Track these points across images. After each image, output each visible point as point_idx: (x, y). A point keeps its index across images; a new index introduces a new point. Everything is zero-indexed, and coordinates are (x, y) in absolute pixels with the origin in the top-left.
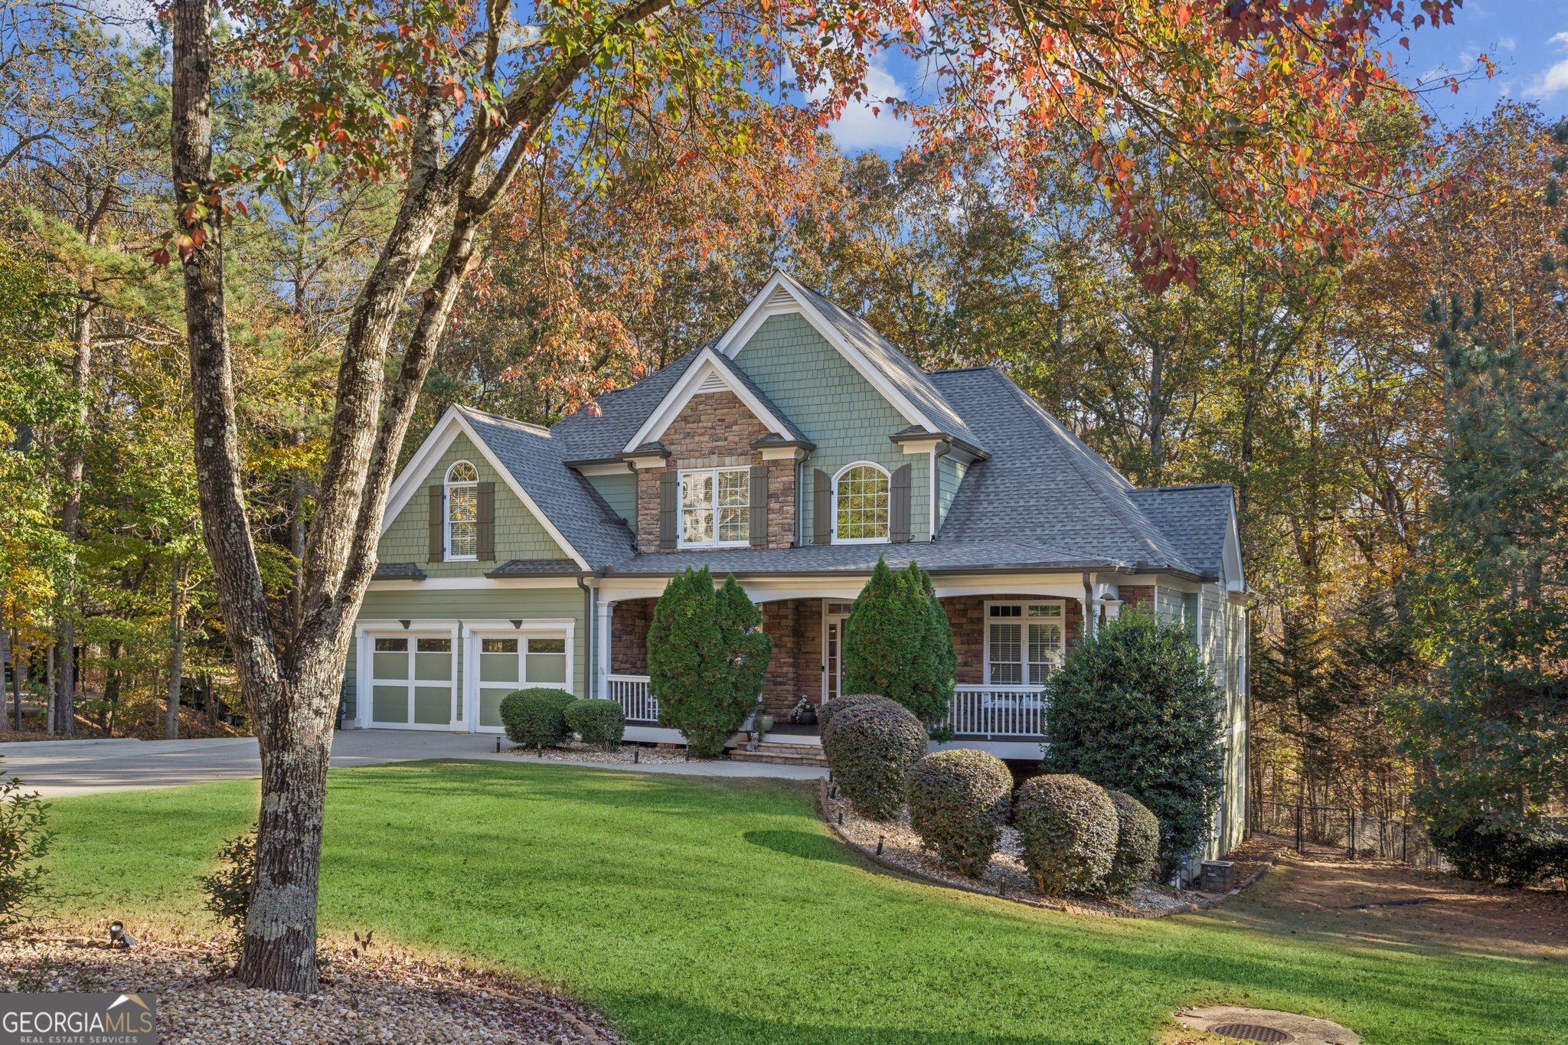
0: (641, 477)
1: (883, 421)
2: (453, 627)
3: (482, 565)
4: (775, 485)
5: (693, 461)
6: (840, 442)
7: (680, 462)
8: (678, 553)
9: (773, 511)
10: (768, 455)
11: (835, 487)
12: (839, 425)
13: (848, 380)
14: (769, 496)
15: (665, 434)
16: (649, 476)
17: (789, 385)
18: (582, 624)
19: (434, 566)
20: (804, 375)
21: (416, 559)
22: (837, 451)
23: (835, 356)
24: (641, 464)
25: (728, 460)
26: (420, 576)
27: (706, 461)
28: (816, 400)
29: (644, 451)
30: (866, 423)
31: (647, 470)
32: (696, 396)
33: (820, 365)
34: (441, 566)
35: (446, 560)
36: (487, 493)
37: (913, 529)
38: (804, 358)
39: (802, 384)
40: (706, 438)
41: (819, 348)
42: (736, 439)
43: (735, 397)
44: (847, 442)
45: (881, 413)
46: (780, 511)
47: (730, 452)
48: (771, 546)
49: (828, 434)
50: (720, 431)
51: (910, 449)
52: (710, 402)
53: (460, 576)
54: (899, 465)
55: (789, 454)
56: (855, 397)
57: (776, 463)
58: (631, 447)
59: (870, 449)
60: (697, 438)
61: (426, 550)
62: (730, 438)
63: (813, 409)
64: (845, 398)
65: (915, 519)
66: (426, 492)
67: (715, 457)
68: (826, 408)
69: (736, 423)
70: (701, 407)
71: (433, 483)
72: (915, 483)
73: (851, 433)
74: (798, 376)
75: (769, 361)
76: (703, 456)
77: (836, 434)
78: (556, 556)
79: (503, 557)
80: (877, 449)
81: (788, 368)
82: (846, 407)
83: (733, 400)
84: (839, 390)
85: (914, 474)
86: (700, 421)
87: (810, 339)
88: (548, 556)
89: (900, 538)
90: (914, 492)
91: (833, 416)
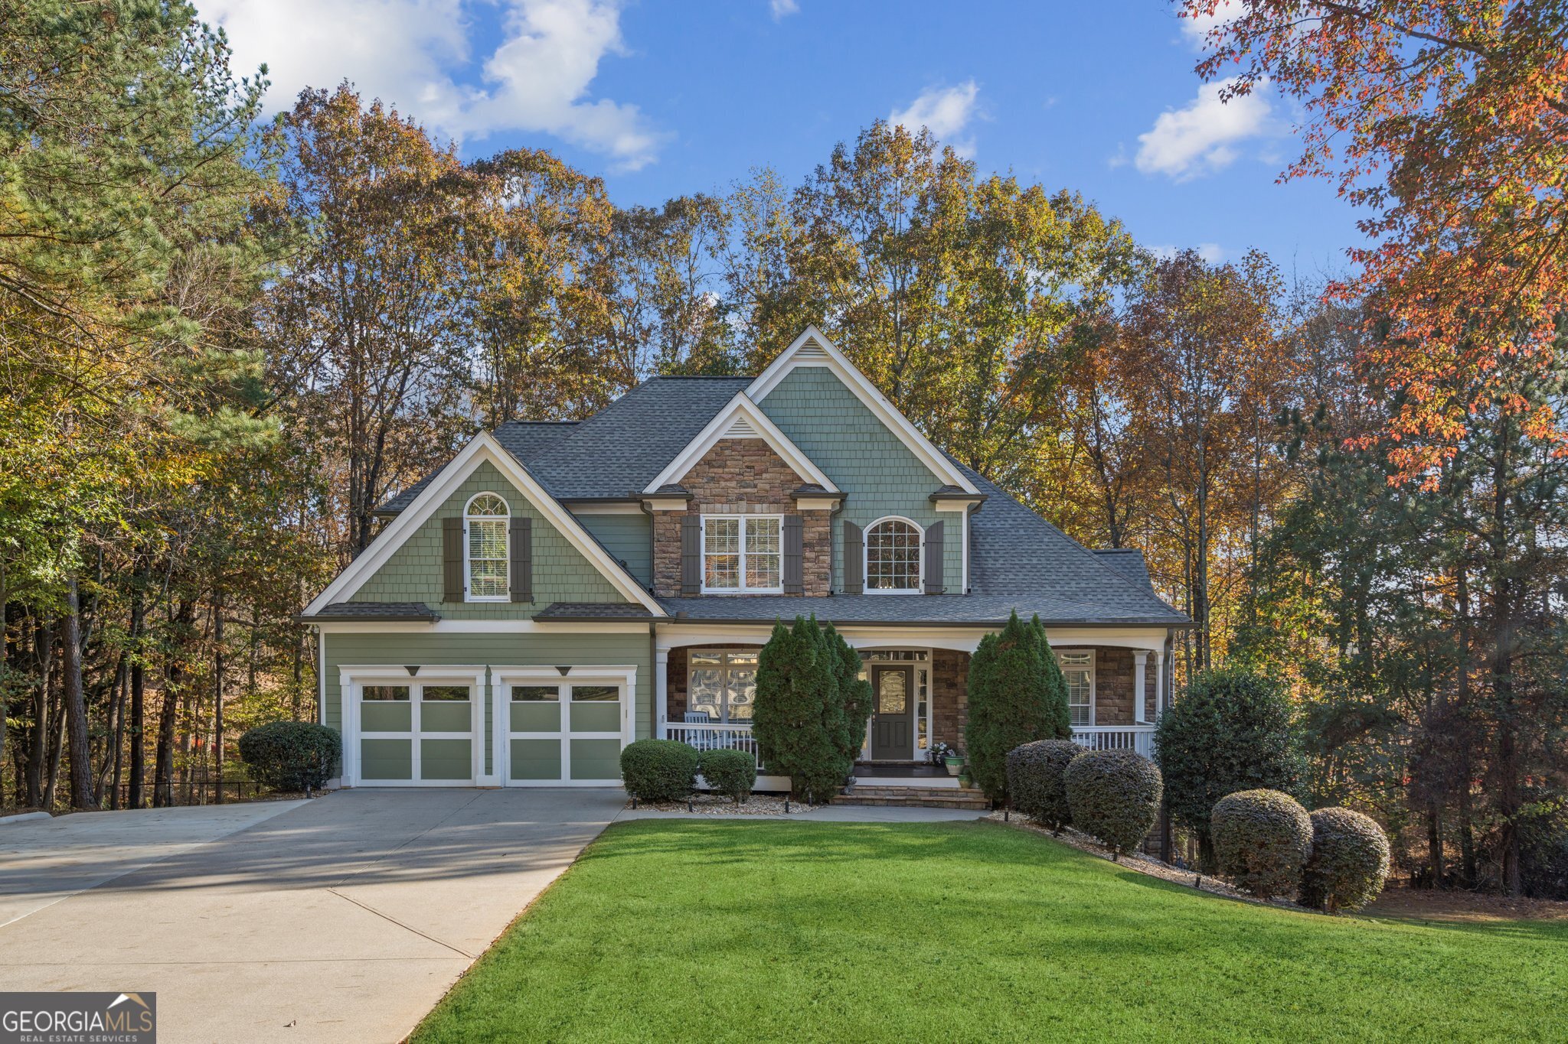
0: (657, 519)
1: (915, 479)
2: (479, 674)
3: (516, 607)
4: (811, 534)
5: (718, 506)
6: (871, 496)
7: (703, 507)
8: (702, 598)
9: (808, 560)
10: (803, 505)
11: (865, 540)
12: (870, 480)
13: (879, 437)
14: (805, 545)
15: (685, 477)
16: (665, 518)
17: (817, 437)
18: (647, 672)
19: (452, 606)
20: (833, 429)
21: (425, 599)
22: (868, 505)
23: (866, 413)
24: (657, 506)
25: (758, 507)
26: (432, 617)
27: (734, 507)
28: (846, 454)
29: (665, 492)
30: (898, 480)
31: (665, 513)
32: (721, 441)
33: (849, 421)
34: (460, 606)
35: (467, 600)
36: (522, 529)
37: (946, 582)
38: (832, 412)
39: (831, 438)
40: (733, 484)
41: (848, 403)
42: (767, 487)
43: (765, 445)
44: (878, 497)
45: (913, 471)
46: (816, 560)
47: (761, 500)
48: (807, 594)
49: (858, 488)
50: (748, 477)
51: (942, 507)
52: (739, 448)
53: (486, 618)
54: (931, 522)
55: (826, 505)
56: (886, 455)
57: (810, 513)
58: (652, 488)
59: (902, 505)
60: (723, 484)
61: (440, 588)
62: (760, 486)
63: (843, 463)
64: (876, 454)
65: (948, 572)
66: (439, 524)
67: (744, 503)
68: (855, 463)
69: (766, 471)
70: (727, 452)
71: (447, 515)
72: (947, 539)
73: (882, 488)
74: (826, 429)
75: (795, 412)
76: (729, 502)
77: (866, 488)
78: (613, 599)
79: (543, 599)
80: (909, 505)
81: (816, 421)
82: (877, 463)
83: (762, 447)
84: (869, 447)
85: (946, 530)
86: (725, 466)
87: (839, 394)
88: (602, 599)
89: (934, 590)
90: (947, 547)
91: (863, 471)
